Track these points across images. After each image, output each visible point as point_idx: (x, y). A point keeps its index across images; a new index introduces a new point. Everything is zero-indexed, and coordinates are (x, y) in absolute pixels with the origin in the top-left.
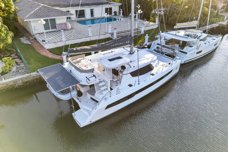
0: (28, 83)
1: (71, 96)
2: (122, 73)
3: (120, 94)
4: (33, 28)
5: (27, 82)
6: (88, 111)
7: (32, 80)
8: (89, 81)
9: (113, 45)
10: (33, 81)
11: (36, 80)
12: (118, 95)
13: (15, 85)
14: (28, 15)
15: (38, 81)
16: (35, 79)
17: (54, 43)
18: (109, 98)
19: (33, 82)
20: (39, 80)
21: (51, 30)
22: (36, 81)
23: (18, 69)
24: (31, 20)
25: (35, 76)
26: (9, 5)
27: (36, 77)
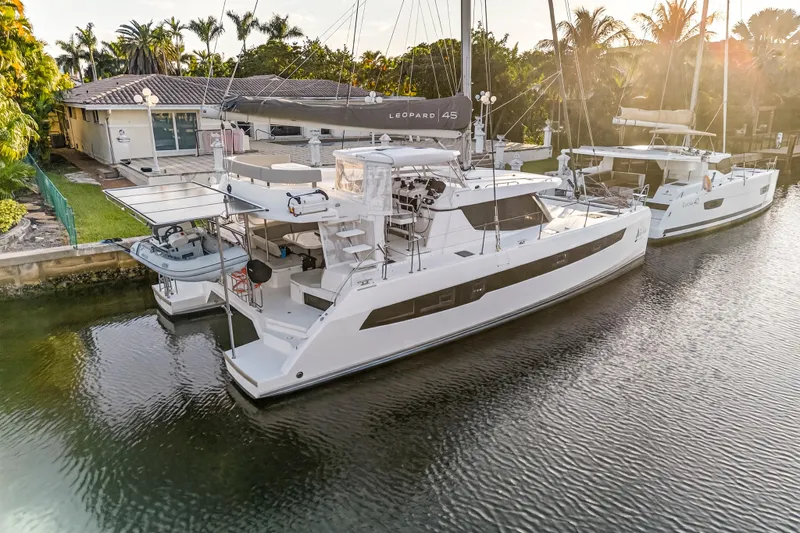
0: (64, 285)
1: (222, 262)
2: (432, 206)
3: (422, 272)
4: (114, 135)
5: (59, 279)
6: (290, 339)
7: (82, 270)
8: (300, 203)
9: (398, 116)
10: (83, 275)
11: (97, 273)
12: (416, 274)
13: (13, 282)
14: (104, 94)
15: (105, 277)
16: (94, 267)
17: (183, 174)
18: (380, 283)
19: (85, 282)
20: (109, 276)
21: (177, 152)
22: (95, 279)
23: (32, 235)
24: (110, 108)
25: (93, 252)
26: (42, 69)
27: (95, 263)
